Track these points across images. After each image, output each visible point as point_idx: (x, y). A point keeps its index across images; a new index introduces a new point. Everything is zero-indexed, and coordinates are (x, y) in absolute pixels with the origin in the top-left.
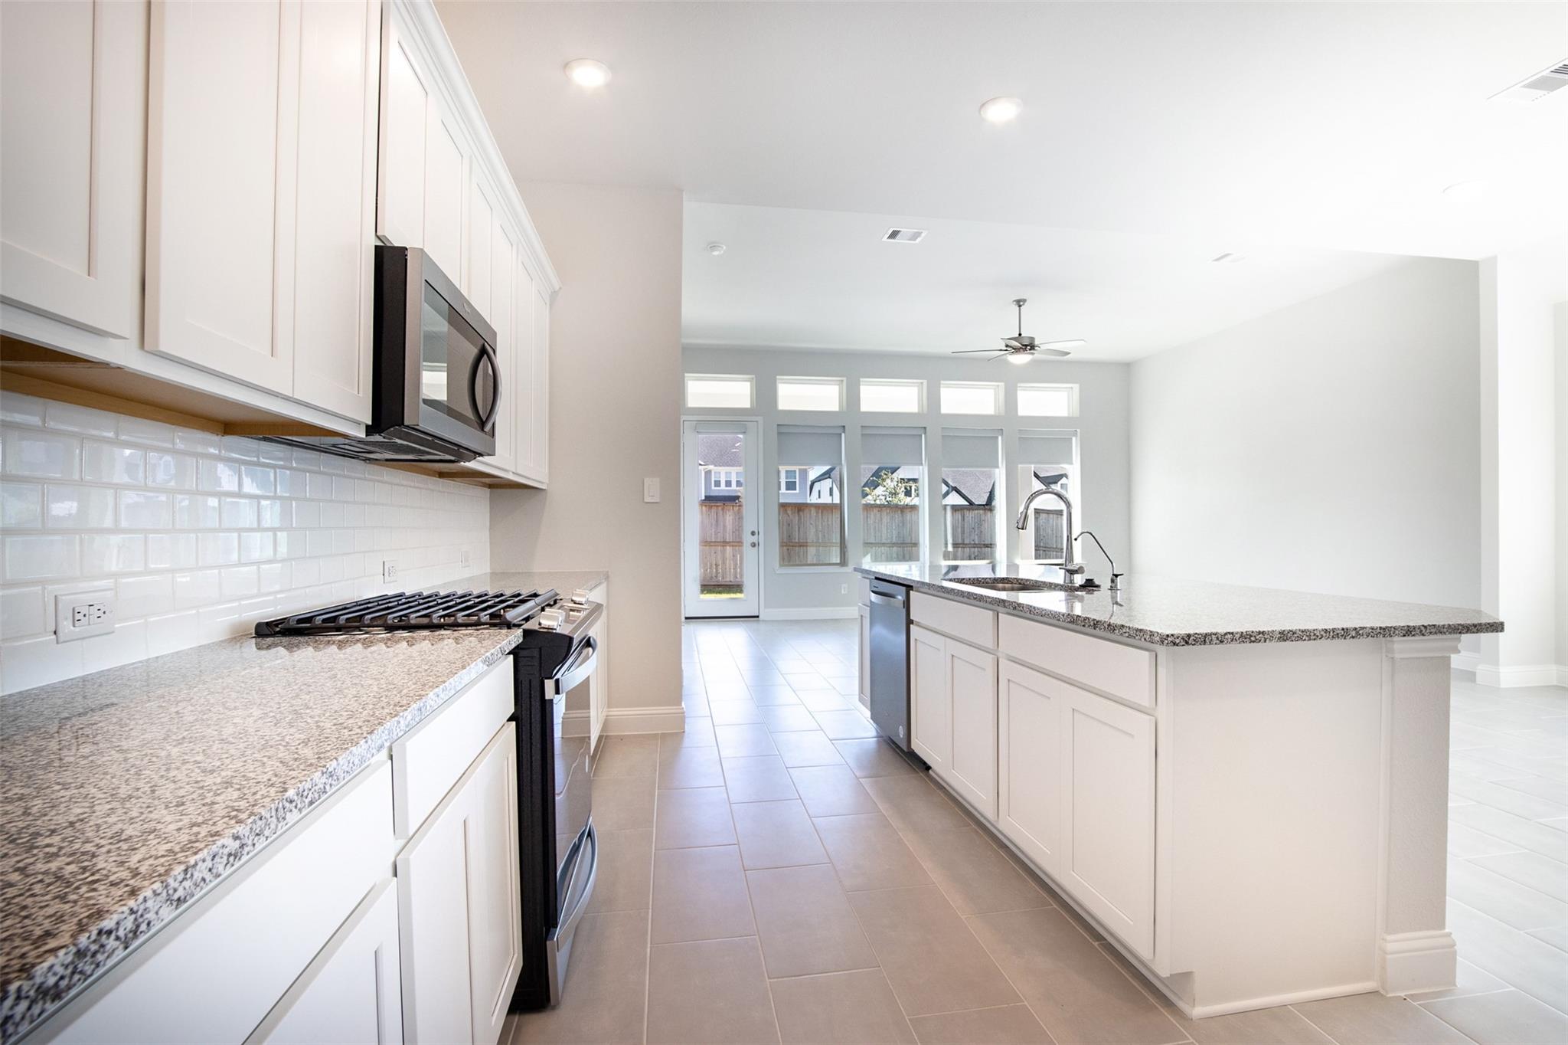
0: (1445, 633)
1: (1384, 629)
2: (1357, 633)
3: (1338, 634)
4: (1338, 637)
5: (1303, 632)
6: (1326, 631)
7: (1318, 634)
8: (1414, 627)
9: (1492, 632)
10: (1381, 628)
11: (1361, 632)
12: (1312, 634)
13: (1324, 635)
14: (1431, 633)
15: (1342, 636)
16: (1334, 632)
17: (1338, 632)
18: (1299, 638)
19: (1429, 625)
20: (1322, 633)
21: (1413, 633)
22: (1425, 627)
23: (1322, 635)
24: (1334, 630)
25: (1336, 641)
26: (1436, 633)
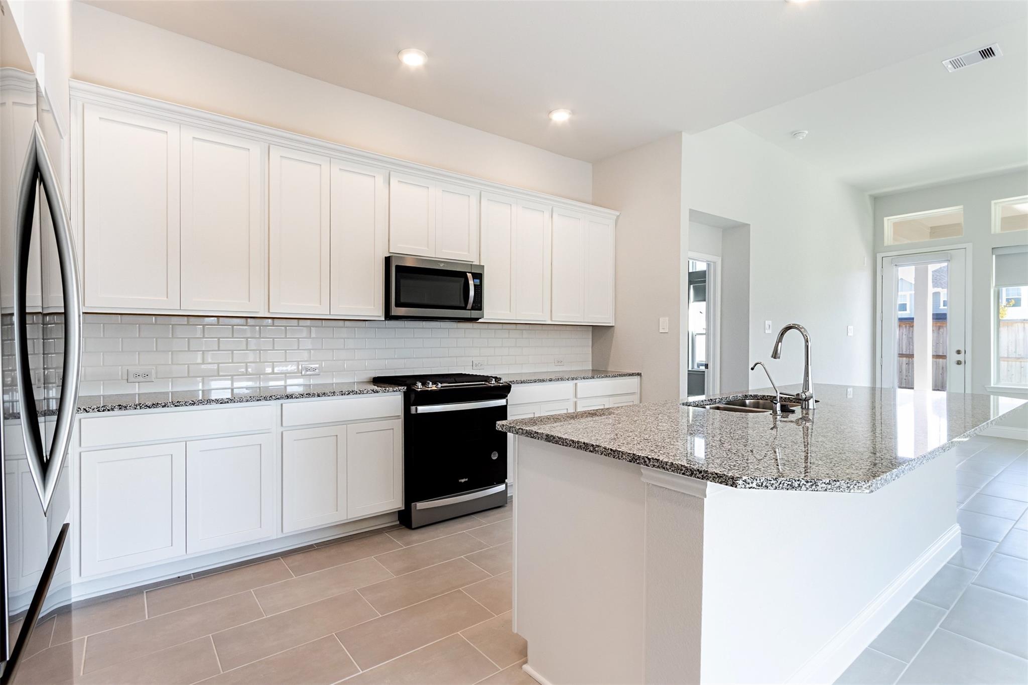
0: (668, 470)
1: (614, 451)
2: (594, 449)
3: (581, 446)
4: (581, 449)
5: (559, 438)
6: (573, 441)
7: (568, 442)
8: (639, 457)
9: (721, 483)
10: (611, 450)
11: (597, 449)
12: (565, 442)
13: (572, 444)
14: (654, 466)
15: (584, 448)
16: (578, 444)
17: (581, 444)
18: (557, 442)
19: (653, 458)
20: (571, 442)
21: (638, 461)
22: (649, 459)
23: (571, 444)
24: (578, 442)
25: (579, 451)
26: (658, 467)
